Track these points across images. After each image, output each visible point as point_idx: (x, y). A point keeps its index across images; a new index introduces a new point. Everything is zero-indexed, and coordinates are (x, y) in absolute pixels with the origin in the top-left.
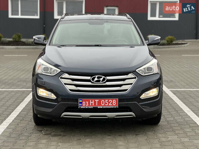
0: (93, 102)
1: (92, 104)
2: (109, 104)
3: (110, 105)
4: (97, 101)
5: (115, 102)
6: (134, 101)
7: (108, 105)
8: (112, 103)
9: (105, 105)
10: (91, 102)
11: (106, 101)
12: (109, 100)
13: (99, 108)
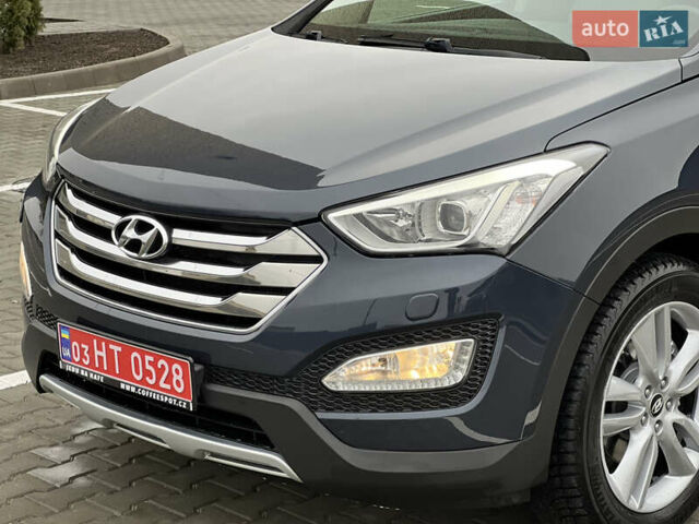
0: (103, 354)
1: (100, 358)
2: (158, 379)
3: (162, 385)
4: (117, 349)
5: (180, 377)
6: (283, 394)
7: (156, 386)
8: (169, 380)
9: (143, 381)
10: (97, 353)
11: (148, 358)
12: (157, 359)
13: (125, 391)
